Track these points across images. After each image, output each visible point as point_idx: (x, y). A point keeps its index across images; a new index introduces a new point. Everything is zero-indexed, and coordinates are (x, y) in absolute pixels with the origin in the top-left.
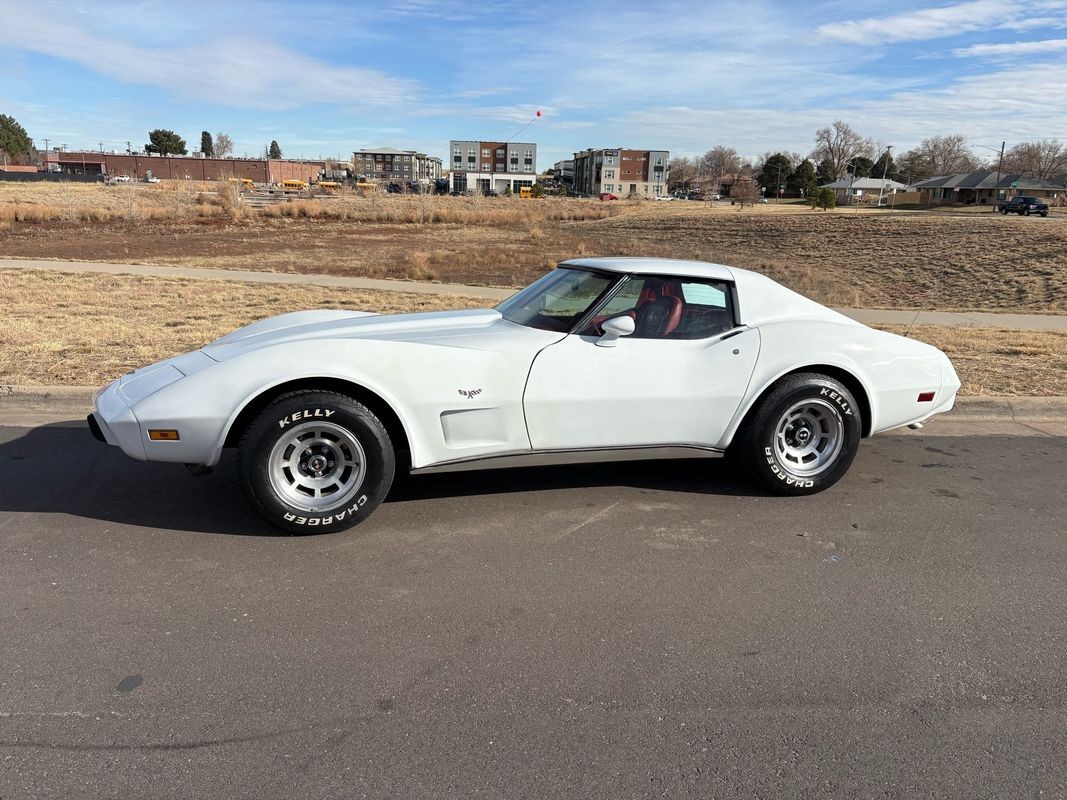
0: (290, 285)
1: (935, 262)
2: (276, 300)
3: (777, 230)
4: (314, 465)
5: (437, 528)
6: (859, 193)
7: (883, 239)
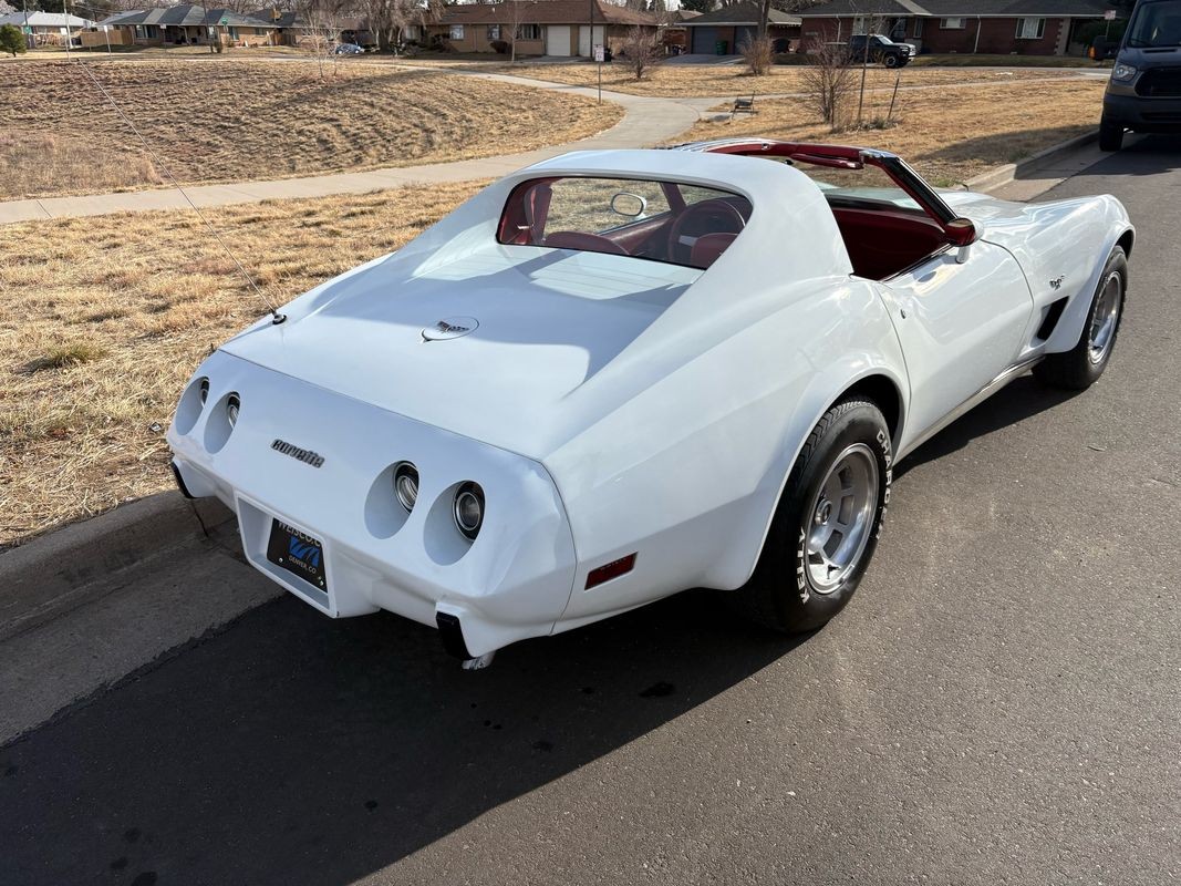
1: (200, 115)
6: (63, 31)
7: (119, 90)
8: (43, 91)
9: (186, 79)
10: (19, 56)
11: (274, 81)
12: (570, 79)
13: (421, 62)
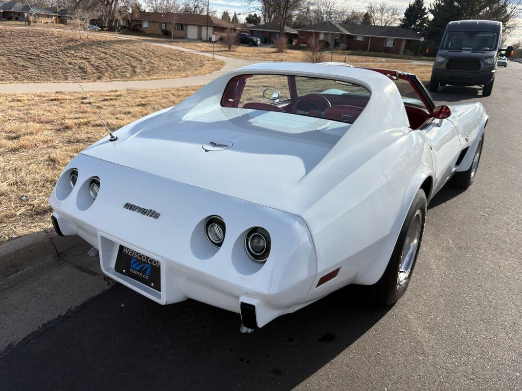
11: (57, 39)
12: (199, 49)
13: (129, 36)
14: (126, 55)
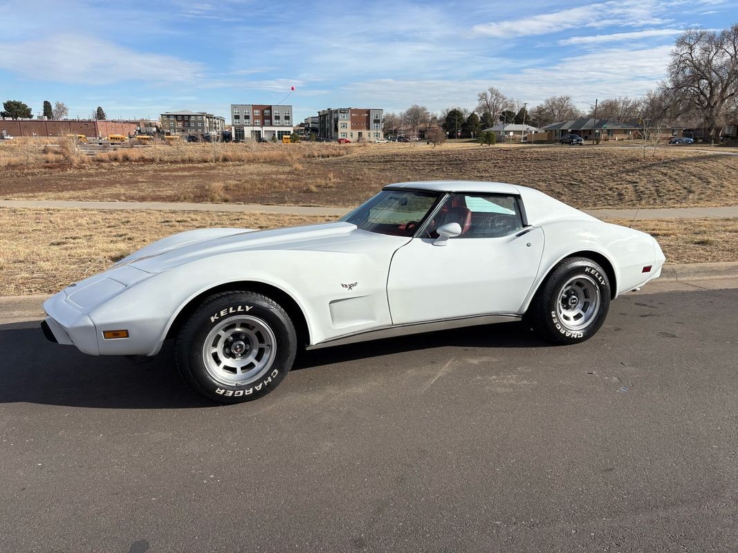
0: (133, 210)
2: (128, 222)
3: (460, 160)
4: (236, 349)
5: (331, 390)
6: (511, 134)
7: (529, 164)
8: (493, 163)
9: (565, 158)
10: (491, 146)
11: (613, 160)
14: (694, 176)
